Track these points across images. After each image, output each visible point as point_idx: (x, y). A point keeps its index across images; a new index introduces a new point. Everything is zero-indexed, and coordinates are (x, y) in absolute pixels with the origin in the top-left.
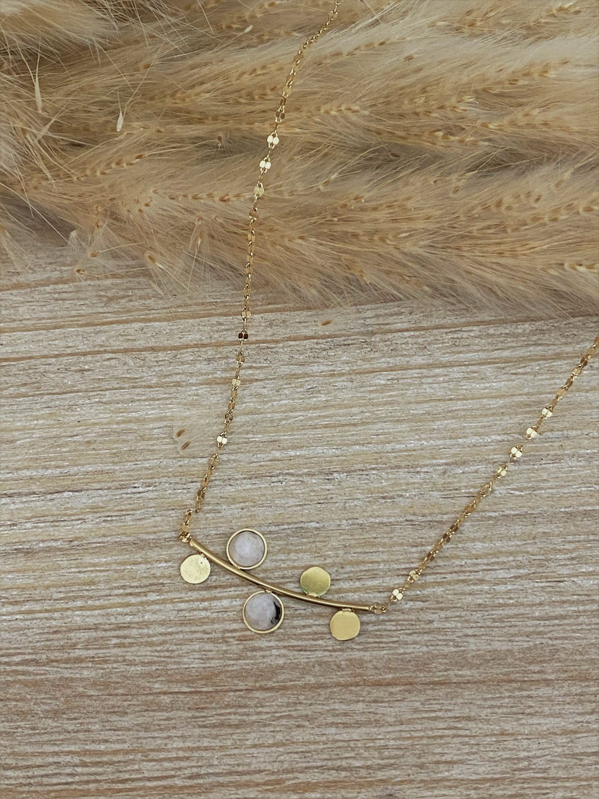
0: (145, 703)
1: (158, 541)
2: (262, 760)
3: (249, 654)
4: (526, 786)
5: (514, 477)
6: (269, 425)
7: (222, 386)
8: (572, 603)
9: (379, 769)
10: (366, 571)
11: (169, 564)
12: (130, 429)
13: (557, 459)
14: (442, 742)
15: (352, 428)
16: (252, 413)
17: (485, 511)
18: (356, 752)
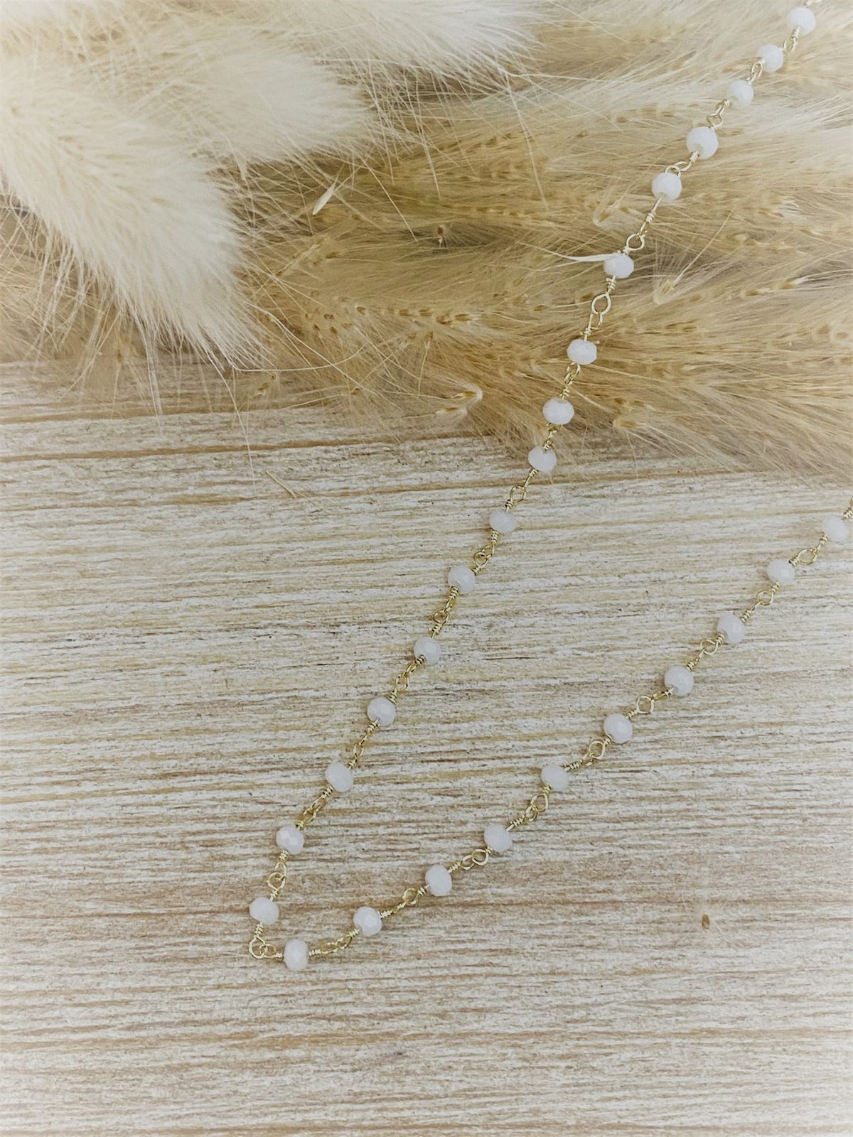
0: (72, 929)
1: (99, 713)
2: (229, 1005)
3: (216, 864)
4: (581, 1042)
5: (583, 634)
6: (257, 559)
7: (194, 506)
8: (653, 799)
9: (386, 1019)
10: (379, 755)
11: (113, 743)
12: (66, 562)
13: (641, 609)
14: (472, 982)
15: (368, 565)
16: (235, 544)
17: (542, 677)
18: (355, 995)
